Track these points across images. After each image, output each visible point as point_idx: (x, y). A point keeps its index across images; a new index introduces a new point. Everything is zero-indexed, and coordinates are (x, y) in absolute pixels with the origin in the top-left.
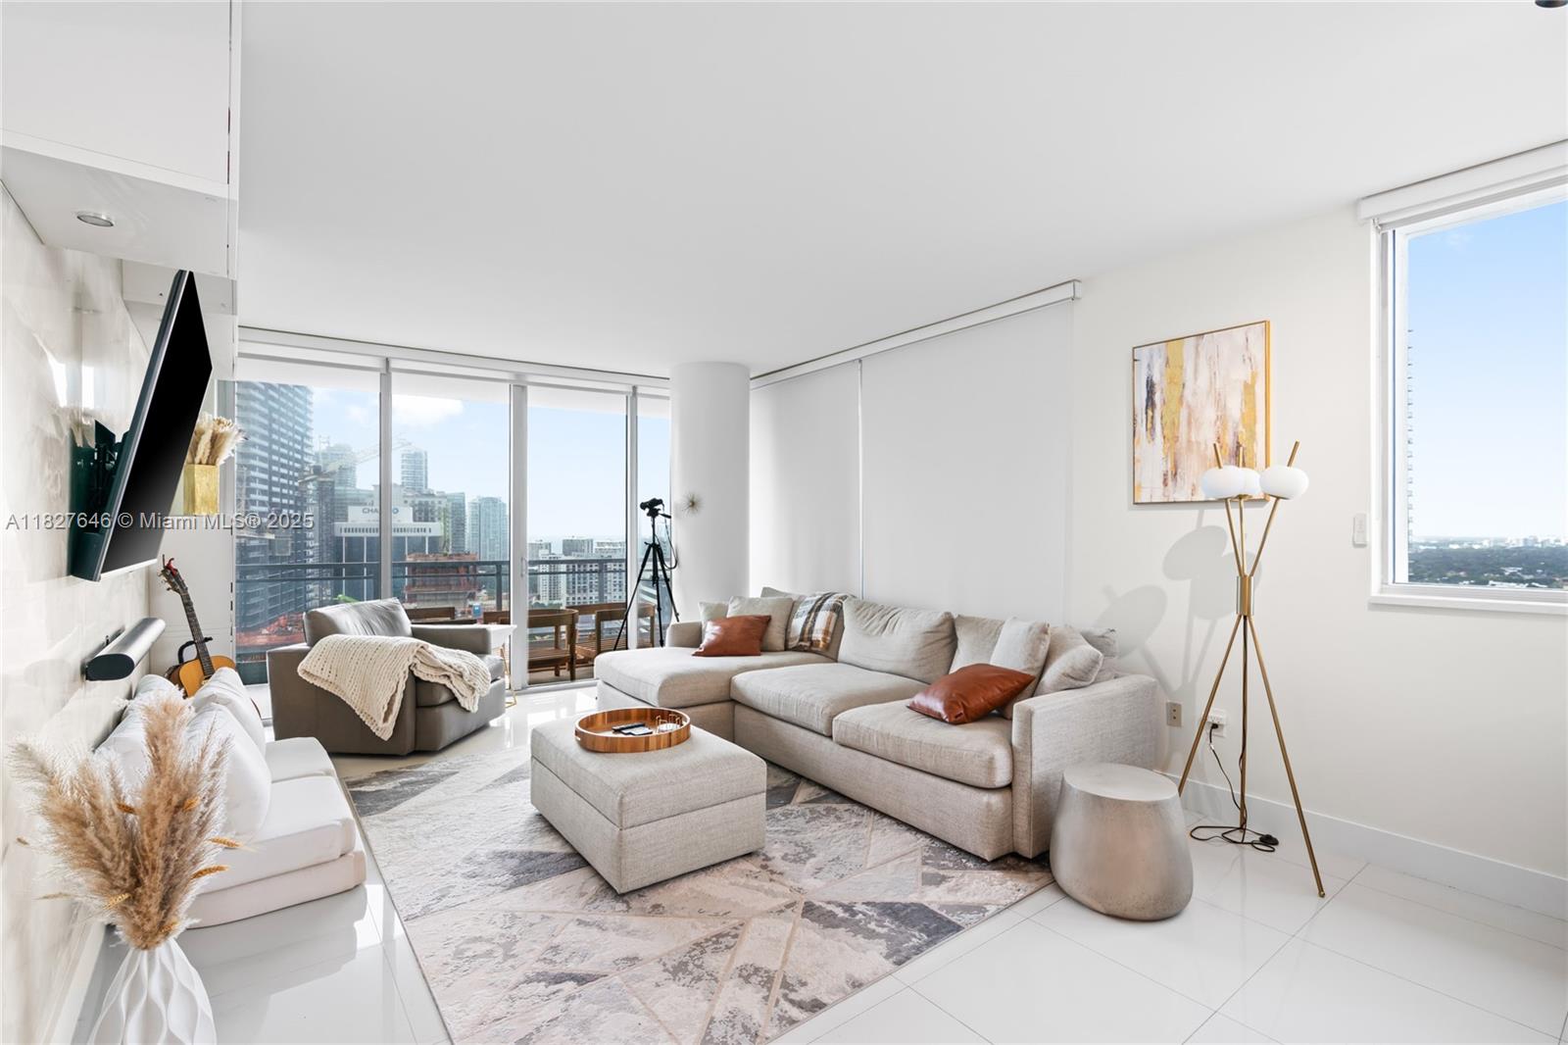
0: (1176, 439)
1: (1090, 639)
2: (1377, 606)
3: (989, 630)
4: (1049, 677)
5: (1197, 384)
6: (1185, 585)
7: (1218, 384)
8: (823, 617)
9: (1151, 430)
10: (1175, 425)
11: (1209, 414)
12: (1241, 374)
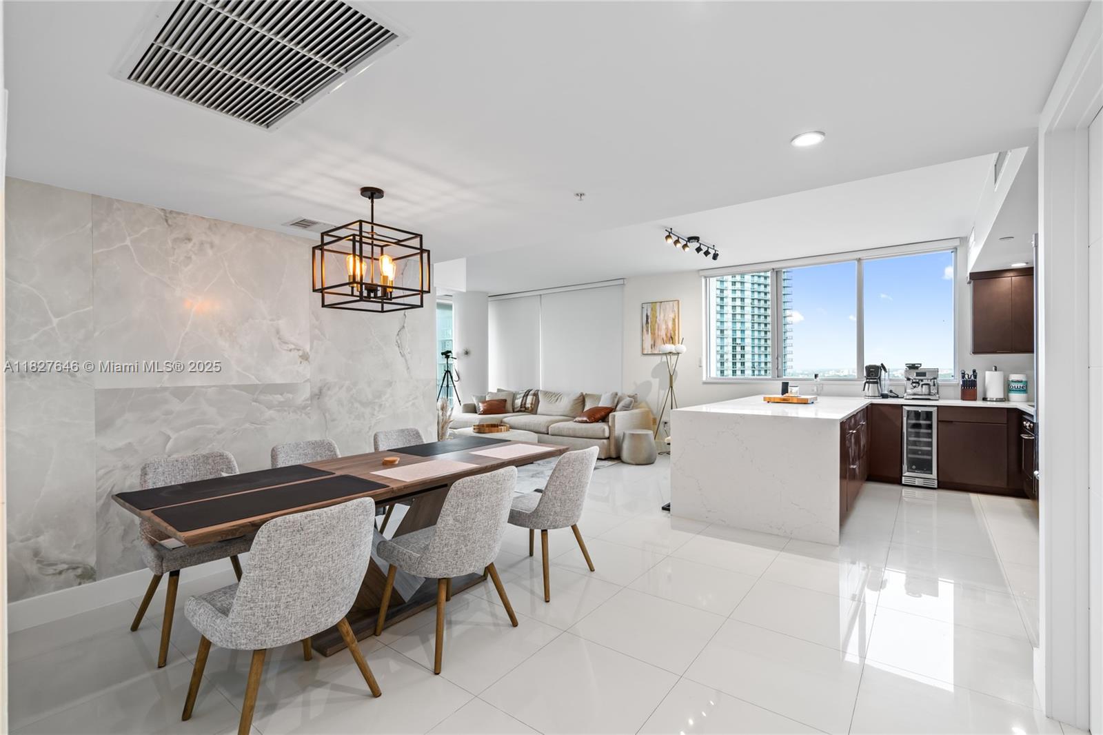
0: (654, 334)
1: (629, 396)
2: (705, 383)
3: (598, 398)
4: (618, 408)
5: (660, 317)
6: (658, 380)
7: (666, 318)
8: (530, 399)
9: (647, 331)
10: (654, 330)
11: (664, 327)
12: (672, 316)
